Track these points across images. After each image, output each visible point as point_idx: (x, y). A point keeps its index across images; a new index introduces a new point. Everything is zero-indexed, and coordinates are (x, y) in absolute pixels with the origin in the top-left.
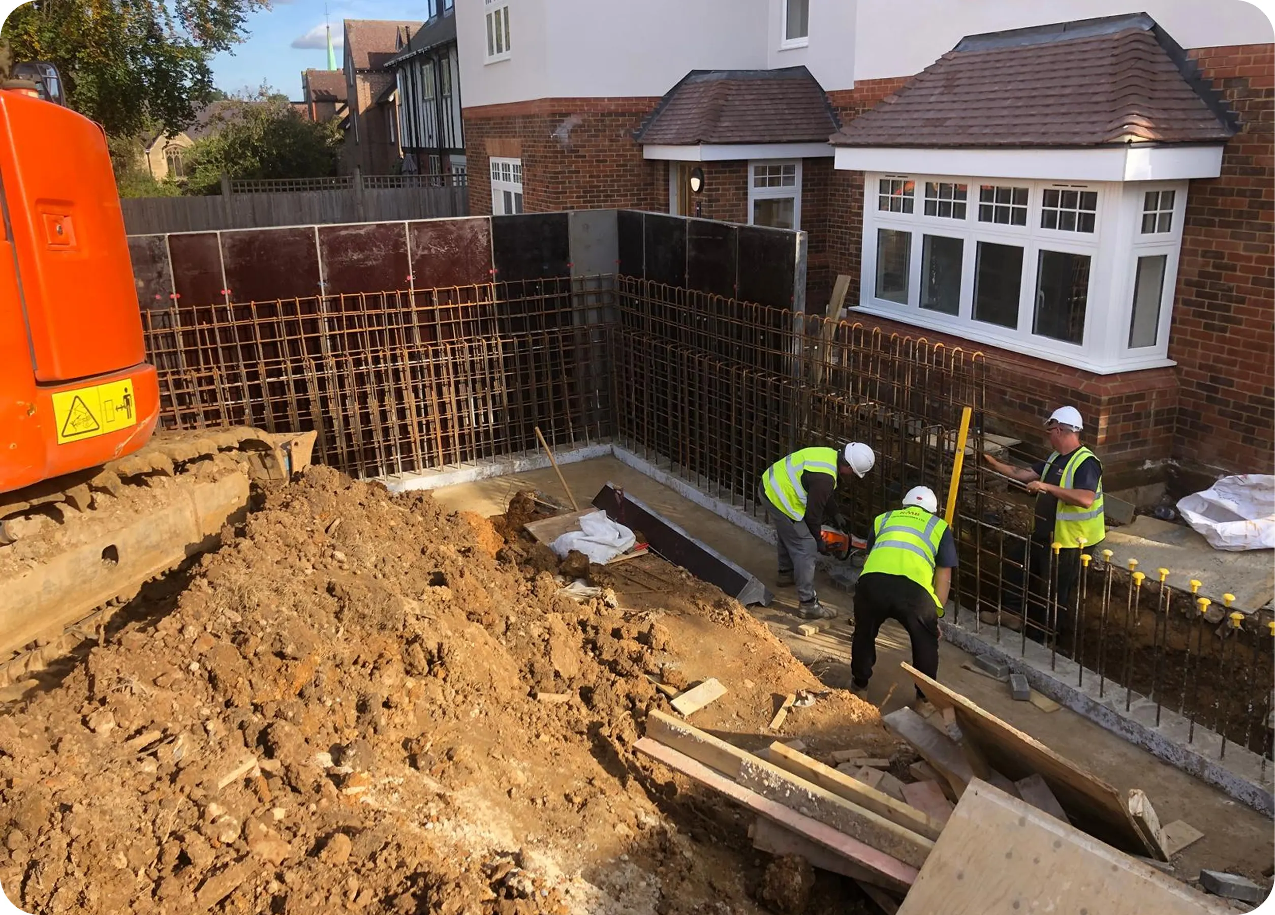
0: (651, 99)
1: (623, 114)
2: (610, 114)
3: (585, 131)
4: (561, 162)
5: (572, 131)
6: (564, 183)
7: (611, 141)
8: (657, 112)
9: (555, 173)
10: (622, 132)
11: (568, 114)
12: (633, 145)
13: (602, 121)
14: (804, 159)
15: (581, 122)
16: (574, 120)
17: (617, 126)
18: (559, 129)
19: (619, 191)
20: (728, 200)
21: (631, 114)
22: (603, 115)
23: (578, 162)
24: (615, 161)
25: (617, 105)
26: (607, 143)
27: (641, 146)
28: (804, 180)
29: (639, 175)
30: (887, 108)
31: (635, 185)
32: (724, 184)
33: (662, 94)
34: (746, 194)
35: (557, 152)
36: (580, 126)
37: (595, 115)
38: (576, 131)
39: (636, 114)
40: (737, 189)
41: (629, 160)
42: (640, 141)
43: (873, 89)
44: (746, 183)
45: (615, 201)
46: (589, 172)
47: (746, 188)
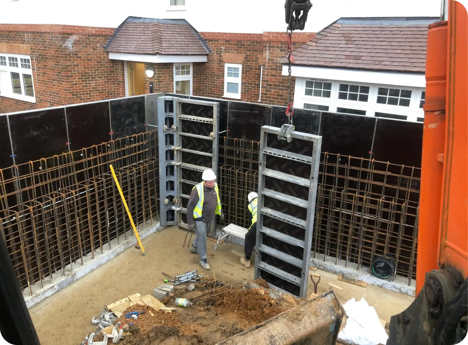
0: (112, 29)
1: (98, 36)
2: (92, 35)
3: (81, 44)
4: (69, 60)
5: (74, 44)
6: (71, 71)
7: (94, 49)
8: (114, 36)
9: (67, 66)
10: (99, 45)
11: (71, 34)
12: (104, 52)
13: (89, 39)
14: (193, 63)
15: (78, 39)
16: (74, 38)
17: (96, 42)
18: (67, 43)
19: (98, 75)
20: (166, 82)
21: (102, 36)
22: (89, 35)
23: (77, 60)
24: (96, 60)
25: (96, 31)
26: (91, 51)
27: (108, 52)
28: (193, 72)
29: (107, 67)
30: (311, 48)
31: (106, 72)
32: (164, 74)
33: (116, 26)
34: (173, 79)
35: (67, 54)
36: (78, 41)
37: (85, 35)
38: (76, 44)
39: (105, 36)
40: (169, 76)
41: (102, 60)
42: (107, 50)
43: (276, 37)
44: (173, 73)
45: (97, 80)
46: (84, 65)
47: (173, 76)
